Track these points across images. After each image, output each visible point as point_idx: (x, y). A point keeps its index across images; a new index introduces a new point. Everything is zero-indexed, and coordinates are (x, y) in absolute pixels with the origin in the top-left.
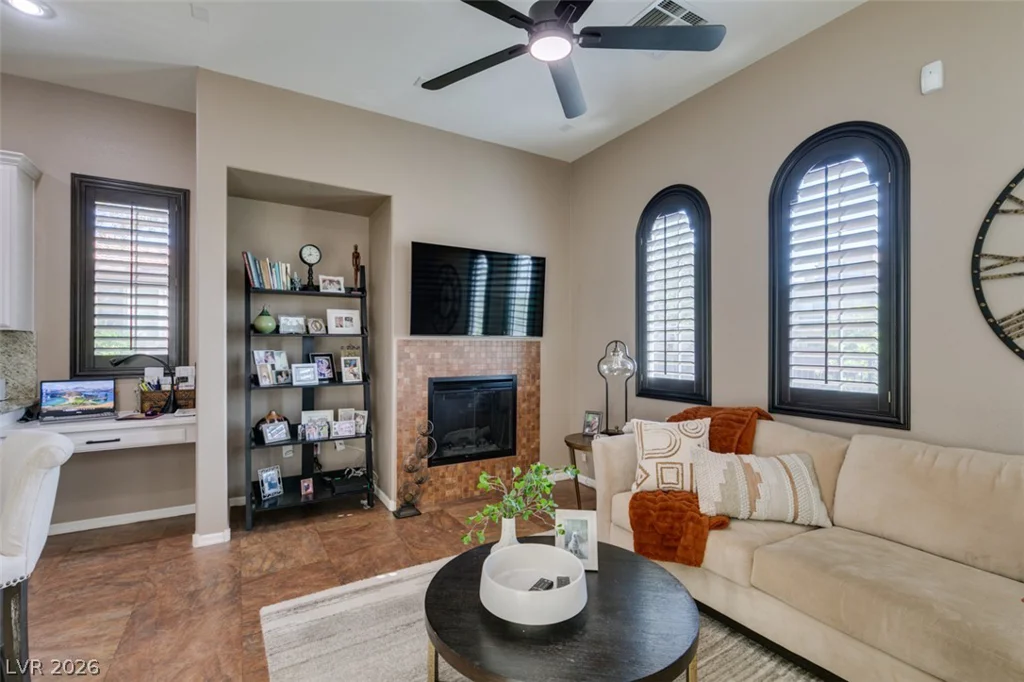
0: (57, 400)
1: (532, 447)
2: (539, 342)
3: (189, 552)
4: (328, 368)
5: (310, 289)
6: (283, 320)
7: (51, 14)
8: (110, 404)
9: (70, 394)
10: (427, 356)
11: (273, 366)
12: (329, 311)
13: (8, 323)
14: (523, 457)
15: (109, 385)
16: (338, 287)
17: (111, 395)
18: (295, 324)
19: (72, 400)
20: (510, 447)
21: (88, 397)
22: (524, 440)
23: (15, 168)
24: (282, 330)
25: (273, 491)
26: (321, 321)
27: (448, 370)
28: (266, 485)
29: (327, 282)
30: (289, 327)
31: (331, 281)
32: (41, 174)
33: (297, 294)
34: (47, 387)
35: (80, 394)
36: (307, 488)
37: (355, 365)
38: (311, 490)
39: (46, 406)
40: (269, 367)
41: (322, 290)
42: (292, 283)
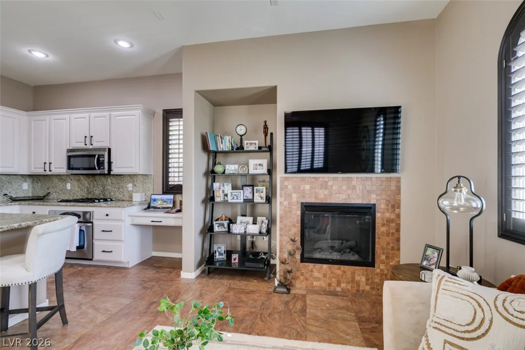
0: (155, 202)
1: (391, 264)
2: (400, 178)
3: (178, 279)
4: (251, 193)
5: (240, 149)
6: (227, 167)
7: (132, 46)
8: (171, 205)
9: (159, 200)
10: (300, 188)
11: (223, 191)
12: (250, 161)
13: (138, 171)
14: (381, 270)
15: (171, 197)
16: (255, 146)
17: (172, 202)
18: (233, 169)
19: (159, 202)
20: (370, 260)
21: (165, 201)
22: (383, 257)
23: (140, 111)
24: (226, 172)
25: (221, 257)
26: (246, 167)
27: (316, 198)
28: (217, 253)
29: (249, 144)
30: (230, 170)
31: (251, 144)
32: (155, 112)
33: (235, 152)
34: (153, 197)
35: (162, 200)
36: (235, 259)
37: (262, 192)
38: (237, 261)
39: (152, 205)
40: (221, 191)
41: (245, 149)
42: (232, 147)
